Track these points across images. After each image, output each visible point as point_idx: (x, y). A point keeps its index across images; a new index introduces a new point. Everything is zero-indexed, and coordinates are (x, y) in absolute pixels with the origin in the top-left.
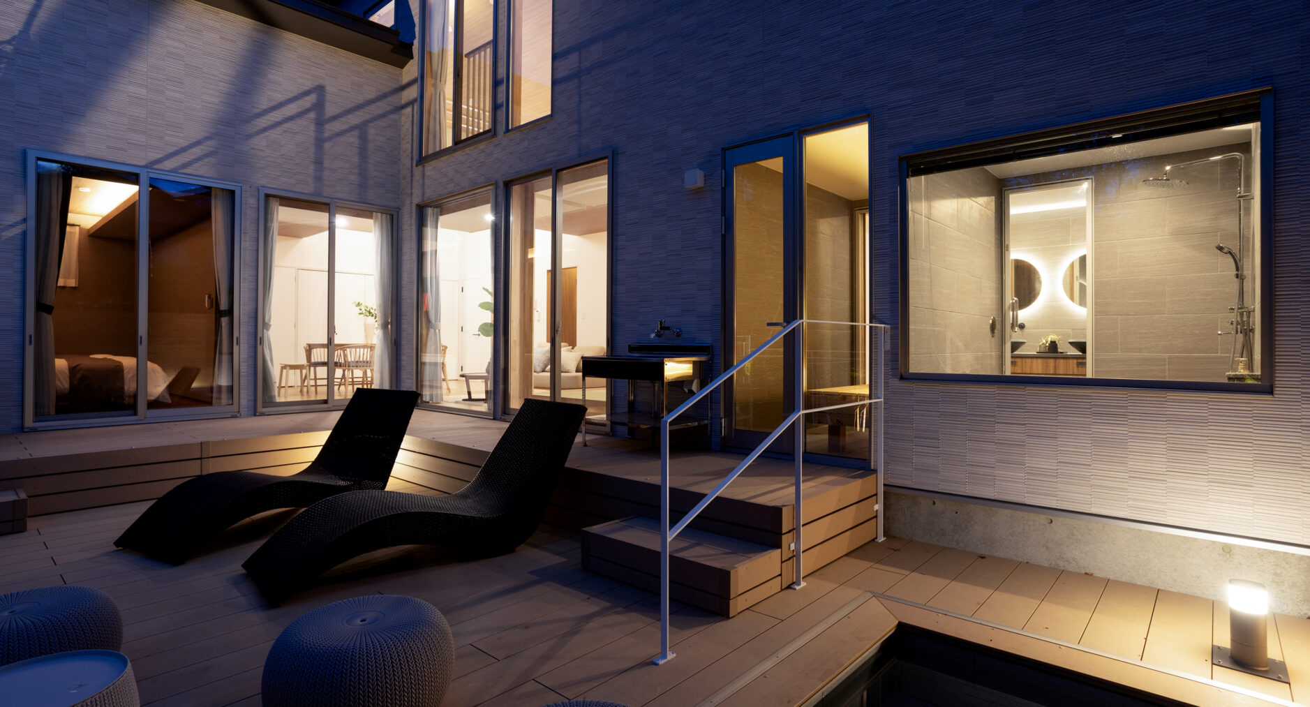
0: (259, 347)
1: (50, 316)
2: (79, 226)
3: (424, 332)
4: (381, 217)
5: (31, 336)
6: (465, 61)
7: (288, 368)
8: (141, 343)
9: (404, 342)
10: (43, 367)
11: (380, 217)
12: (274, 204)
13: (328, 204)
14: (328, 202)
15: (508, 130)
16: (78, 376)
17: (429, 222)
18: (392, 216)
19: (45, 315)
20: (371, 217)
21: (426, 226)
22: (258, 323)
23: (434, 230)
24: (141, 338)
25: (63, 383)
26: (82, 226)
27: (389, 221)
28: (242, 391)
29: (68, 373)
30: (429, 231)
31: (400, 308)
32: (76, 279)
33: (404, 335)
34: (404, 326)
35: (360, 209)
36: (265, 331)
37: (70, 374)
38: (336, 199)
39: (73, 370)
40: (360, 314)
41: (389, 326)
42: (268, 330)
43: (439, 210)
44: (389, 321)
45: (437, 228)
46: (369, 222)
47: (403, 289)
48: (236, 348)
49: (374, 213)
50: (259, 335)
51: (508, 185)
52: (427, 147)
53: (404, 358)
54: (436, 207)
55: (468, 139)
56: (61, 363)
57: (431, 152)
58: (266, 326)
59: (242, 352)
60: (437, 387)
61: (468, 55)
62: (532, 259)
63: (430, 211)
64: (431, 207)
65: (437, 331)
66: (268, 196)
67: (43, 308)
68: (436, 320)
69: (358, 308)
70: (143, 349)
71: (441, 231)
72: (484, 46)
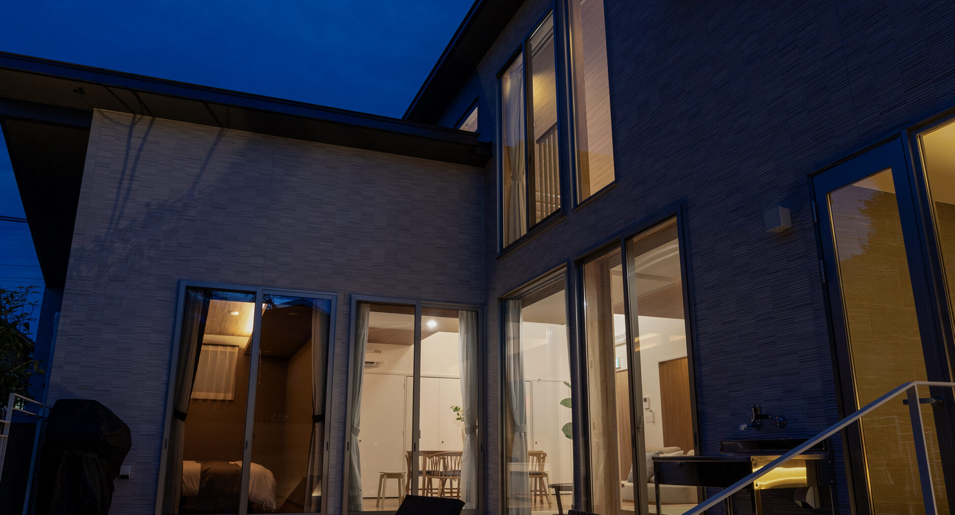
0: (347, 453)
1: (184, 423)
2: (238, 346)
3: (510, 436)
4: (467, 314)
5: (166, 441)
6: (537, 146)
7: (385, 476)
8: (246, 448)
9: (490, 448)
10: (173, 469)
11: (465, 315)
12: (365, 309)
13: (414, 306)
14: (414, 303)
15: (576, 206)
16: (207, 479)
17: (511, 316)
18: (477, 312)
19: (179, 421)
20: (457, 316)
21: (509, 322)
22: (348, 427)
23: (516, 324)
24: (247, 442)
25: (194, 486)
26: (240, 347)
27: (474, 318)
28: (329, 499)
29: (199, 476)
30: (511, 326)
31: (487, 409)
32: (232, 393)
33: (490, 439)
34: (490, 430)
35: (445, 310)
36: (353, 436)
37: (201, 477)
38: (421, 300)
39: (204, 473)
40: (458, 419)
41: (477, 430)
42: (357, 435)
43: (520, 301)
44: (477, 424)
45: (519, 322)
46: (456, 321)
47: (489, 389)
48: (326, 452)
49: (460, 311)
50: (347, 440)
51: (580, 264)
52: (508, 239)
53: (491, 465)
54: (518, 299)
55: (543, 221)
56: (191, 467)
57: (511, 242)
58: (355, 431)
59: (331, 457)
60: (523, 499)
61: (539, 141)
62: (639, 352)
63: (511, 303)
64: (512, 299)
65: (523, 434)
66: (359, 303)
67: (179, 415)
68: (521, 423)
69: (456, 412)
70: (248, 452)
71: (525, 326)
72: (552, 128)
